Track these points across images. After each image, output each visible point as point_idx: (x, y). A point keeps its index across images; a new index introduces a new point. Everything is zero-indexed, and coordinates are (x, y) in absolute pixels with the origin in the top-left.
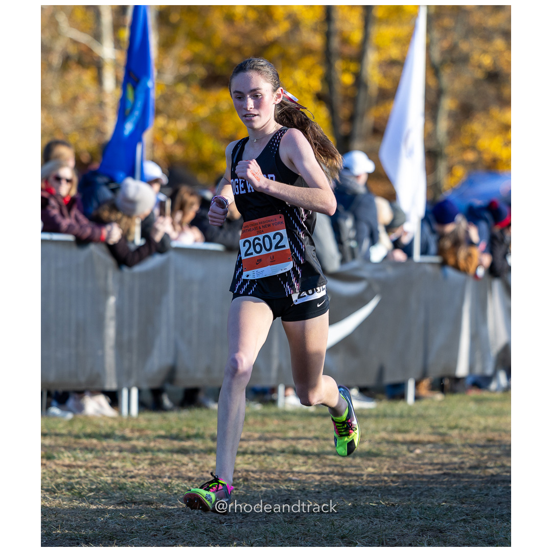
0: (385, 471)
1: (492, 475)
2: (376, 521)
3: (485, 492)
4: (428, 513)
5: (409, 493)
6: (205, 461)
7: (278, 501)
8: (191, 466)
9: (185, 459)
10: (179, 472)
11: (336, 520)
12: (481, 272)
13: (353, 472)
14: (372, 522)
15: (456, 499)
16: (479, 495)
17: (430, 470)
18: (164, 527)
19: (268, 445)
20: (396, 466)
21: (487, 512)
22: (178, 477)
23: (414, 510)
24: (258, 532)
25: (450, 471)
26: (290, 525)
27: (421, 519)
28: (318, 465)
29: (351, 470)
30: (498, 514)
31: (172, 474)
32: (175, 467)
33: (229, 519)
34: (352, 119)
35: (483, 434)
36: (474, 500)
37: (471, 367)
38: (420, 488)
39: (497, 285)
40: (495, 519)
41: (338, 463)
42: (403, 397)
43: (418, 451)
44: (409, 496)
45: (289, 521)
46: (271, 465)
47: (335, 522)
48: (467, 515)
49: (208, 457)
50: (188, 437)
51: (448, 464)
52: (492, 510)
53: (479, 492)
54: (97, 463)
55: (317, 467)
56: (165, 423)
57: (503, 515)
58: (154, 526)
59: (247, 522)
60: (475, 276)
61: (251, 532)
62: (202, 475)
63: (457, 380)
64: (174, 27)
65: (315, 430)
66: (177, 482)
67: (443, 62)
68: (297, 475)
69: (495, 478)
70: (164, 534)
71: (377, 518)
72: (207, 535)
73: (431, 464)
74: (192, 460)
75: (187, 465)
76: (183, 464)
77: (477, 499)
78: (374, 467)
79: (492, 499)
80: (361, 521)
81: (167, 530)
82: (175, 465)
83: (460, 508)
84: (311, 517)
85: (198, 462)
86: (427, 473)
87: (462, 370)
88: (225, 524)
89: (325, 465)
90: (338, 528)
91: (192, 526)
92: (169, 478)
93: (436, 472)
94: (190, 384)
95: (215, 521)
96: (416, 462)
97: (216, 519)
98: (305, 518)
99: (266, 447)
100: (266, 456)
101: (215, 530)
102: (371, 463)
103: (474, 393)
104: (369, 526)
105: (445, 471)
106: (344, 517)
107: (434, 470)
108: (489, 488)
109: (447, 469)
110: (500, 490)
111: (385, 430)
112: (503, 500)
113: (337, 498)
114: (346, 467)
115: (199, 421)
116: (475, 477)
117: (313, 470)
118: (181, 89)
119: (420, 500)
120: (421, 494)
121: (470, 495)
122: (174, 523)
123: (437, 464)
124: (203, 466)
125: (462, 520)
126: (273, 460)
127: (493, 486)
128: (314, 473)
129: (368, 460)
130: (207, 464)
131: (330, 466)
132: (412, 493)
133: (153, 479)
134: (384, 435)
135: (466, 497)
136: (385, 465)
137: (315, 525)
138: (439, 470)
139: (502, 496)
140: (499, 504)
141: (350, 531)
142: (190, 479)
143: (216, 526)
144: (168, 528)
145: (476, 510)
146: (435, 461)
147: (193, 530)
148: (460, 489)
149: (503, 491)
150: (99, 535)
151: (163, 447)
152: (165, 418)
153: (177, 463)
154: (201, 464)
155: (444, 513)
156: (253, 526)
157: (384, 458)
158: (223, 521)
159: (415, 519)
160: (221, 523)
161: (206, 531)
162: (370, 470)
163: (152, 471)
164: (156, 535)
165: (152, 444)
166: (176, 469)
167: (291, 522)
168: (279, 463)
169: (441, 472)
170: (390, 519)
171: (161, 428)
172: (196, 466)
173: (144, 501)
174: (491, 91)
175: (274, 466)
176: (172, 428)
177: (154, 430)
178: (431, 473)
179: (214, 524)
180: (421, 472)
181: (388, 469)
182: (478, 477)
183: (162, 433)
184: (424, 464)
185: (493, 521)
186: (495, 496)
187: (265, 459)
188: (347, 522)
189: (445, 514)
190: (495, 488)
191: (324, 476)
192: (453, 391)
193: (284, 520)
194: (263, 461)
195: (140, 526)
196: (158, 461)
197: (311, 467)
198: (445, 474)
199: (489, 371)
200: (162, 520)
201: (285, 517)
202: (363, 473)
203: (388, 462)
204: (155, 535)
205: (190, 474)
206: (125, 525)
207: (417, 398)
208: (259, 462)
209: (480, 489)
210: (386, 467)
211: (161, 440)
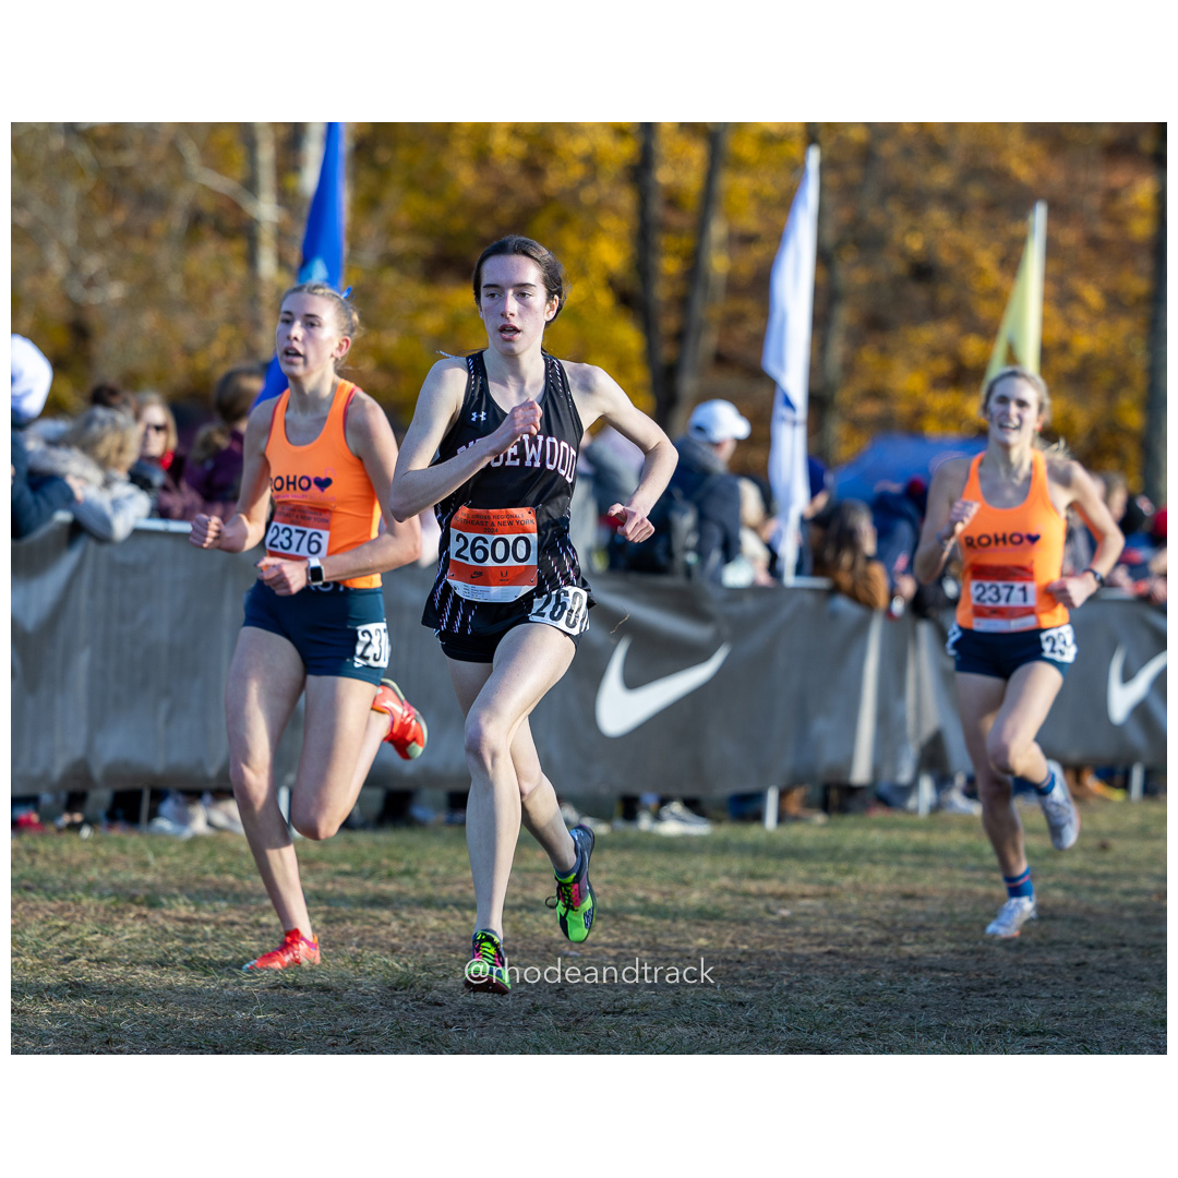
0: (727, 944)
1: (911, 958)
2: (713, 1031)
3: (899, 986)
4: (802, 1019)
5: (770, 985)
6: (419, 918)
7: (545, 991)
8: (395, 926)
9: (386, 914)
10: (376, 937)
11: (645, 1027)
12: (898, 606)
13: (674, 946)
14: (706, 1033)
15: (849, 997)
16: (889, 992)
17: (804, 946)
18: (350, 1031)
19: (527, 894)
20: (746, 937)
21: (902, 1021)
22: (374, 945)
23: (777, 1015)
24: (511, 1045)
25: (837, 948)
26: (565, 1034)
27: (789, 1029)
28: (613, 931)
29: (669, 941)
30: (921, 1025)
31: (363, 939)
32: (367, 927)
33: (461, 1021)
34: (680, 337)
35: (895, 887)
36: (881, 1000)
37: (876, 770)
38: (788, 976)
39: (925, 631)
40: (916, 1034)
41: (648, 929)
42: (758, 817)
43: (785, 913)
44: (769, 989)
45: (564, 1027)
46: (533, 928)
47: (643, 1032)
48: (868, 1025)
49: (425, 912)
50: (390, 876)
51: (834, 936)
52: (911, 1017)
53: (889, 986)
54: (234, 916)
55: (610, 935)
56: (350, 851)
57: (929, 1028)
58: (333, 1028)
59: (492, 1027)
60: (889, 613)
61: (498, 1044)
62: (414, 943)
63: (851, 791)
64: (382, 171)
65: (609, 871)
66: (371, 954)
67: (840, 244)
68: (576, 946)
69: (915, 963)
70: (350, 1043)
71: (714, 1025)
72: (423, 1047)
73: (806, 935)
74: (397, 916)
75: (389, 924)
76: (382, 923)
77: (884, 998)
78: (709, 937)
79: (911, 999)
80: (686, 1031)
81: (355, 1037)
82: (369, 924)
83: (856, 1012)
84: (601, 1021)
85: (408, 921)
86: (799, 951)
87: (861, 773)
88: (453, 1029)
89: (624, 931)
90: (648, 1042)
91: (397, 1030)
92: (359, 946)
93: (816, 949)
94: (396, 785)
95: (437, 1023)
96: (781, 931)
97: (438, 1019)
98: (591, 1023)
99: (524, 898)
100: (524, 912)
101: (438, 1040)
102: (704, 931)
103: (879, 814)
104: (701, 1039)
105: (830, 947)
106: (658, 1023)
107: (812, 945)
108: (906, 979)
109: (834, 944)
110: (926, 984)
111: (727, 873)
112: (931, 1000)
113: (646, 990)
114: (661, 935)
115: (409, 848)
116: (881, 959)
117: (604, 939)
118: (390, 277)
119: (787, 996)
120: (790, 987)
121: (874, 990)
122: (367, 1025)
123: (817, 935)
124: (416, 927)
125: (861, 1035)
126: (537, 920)
127: (912, 977)
128: (607, 945)
129: (698, 924)
130: (423, 924)
131: (632, 934)
132: (774, 984)
133: (330, 947)
134: (724, 881)
135: (867, 994)
136: (728, 934)
137: (609, 1036)
138: (820, 945)
139: (929, 995)
140: (923, 1007)
141: (669, 1047)
142: (394, 949)
143: (439, 1031)
144: (356, 1034)
145: (884, 1018)
146: (813, 930)
147: (400, 1037)
148: (856, 980)
149: (930, 986)
150: (238, 1041)
151: (349, 891)
152: (350, 842)
153: (371, 920)
154: (412, 924)
155: (829, 1020)
156: (502, 1035)
157: (725, 923)
158: (450, 1023)
159: (779, 1030)
160: (447, 1026)
161: (422, 1039)
162: (702, 942)
163: (329, 932)
164: (336, 1045)
165: (329, 887)
166: (370, 931)
167: (567, 1029)
168: (546, 926)
169: (824, 949)
170: (737, 1028)
171: (344, 859)
172: (404, 926)
173: (314, 984)
174: (918, 294)
175: (537, 931)
176: (363, 859)
177: (331, 861)
178: (806, 951)
179: (433, 1029)
180: (790, 948)
181: (733, 942)
182: (887, 960)
183: (347, 867)
184: (794, 935)
185: (913, 1037)
186: (916, 994)
187: (522, 917)
188: (663, 1031)
189: (830, 1023)
190: (916, 979)
191: (622, 950)
192: (843, 809)
193: (555, 1024)
194: (519, 922)
195: (309, 1027)
196: (338, 915)
197: (601, 935)
198: (829, 953)
199: (905, 776)
200: (346, 1020)
201: (558, 1019)
202: (690, 947)
203: (733, 929)
204: (333, 1045)
205: (395, 941)
206: (282, 1026)
207: (782, 818)
208: (512, 922)
209: (891, 982)
210: (729, 938)
211: (345, 880)
